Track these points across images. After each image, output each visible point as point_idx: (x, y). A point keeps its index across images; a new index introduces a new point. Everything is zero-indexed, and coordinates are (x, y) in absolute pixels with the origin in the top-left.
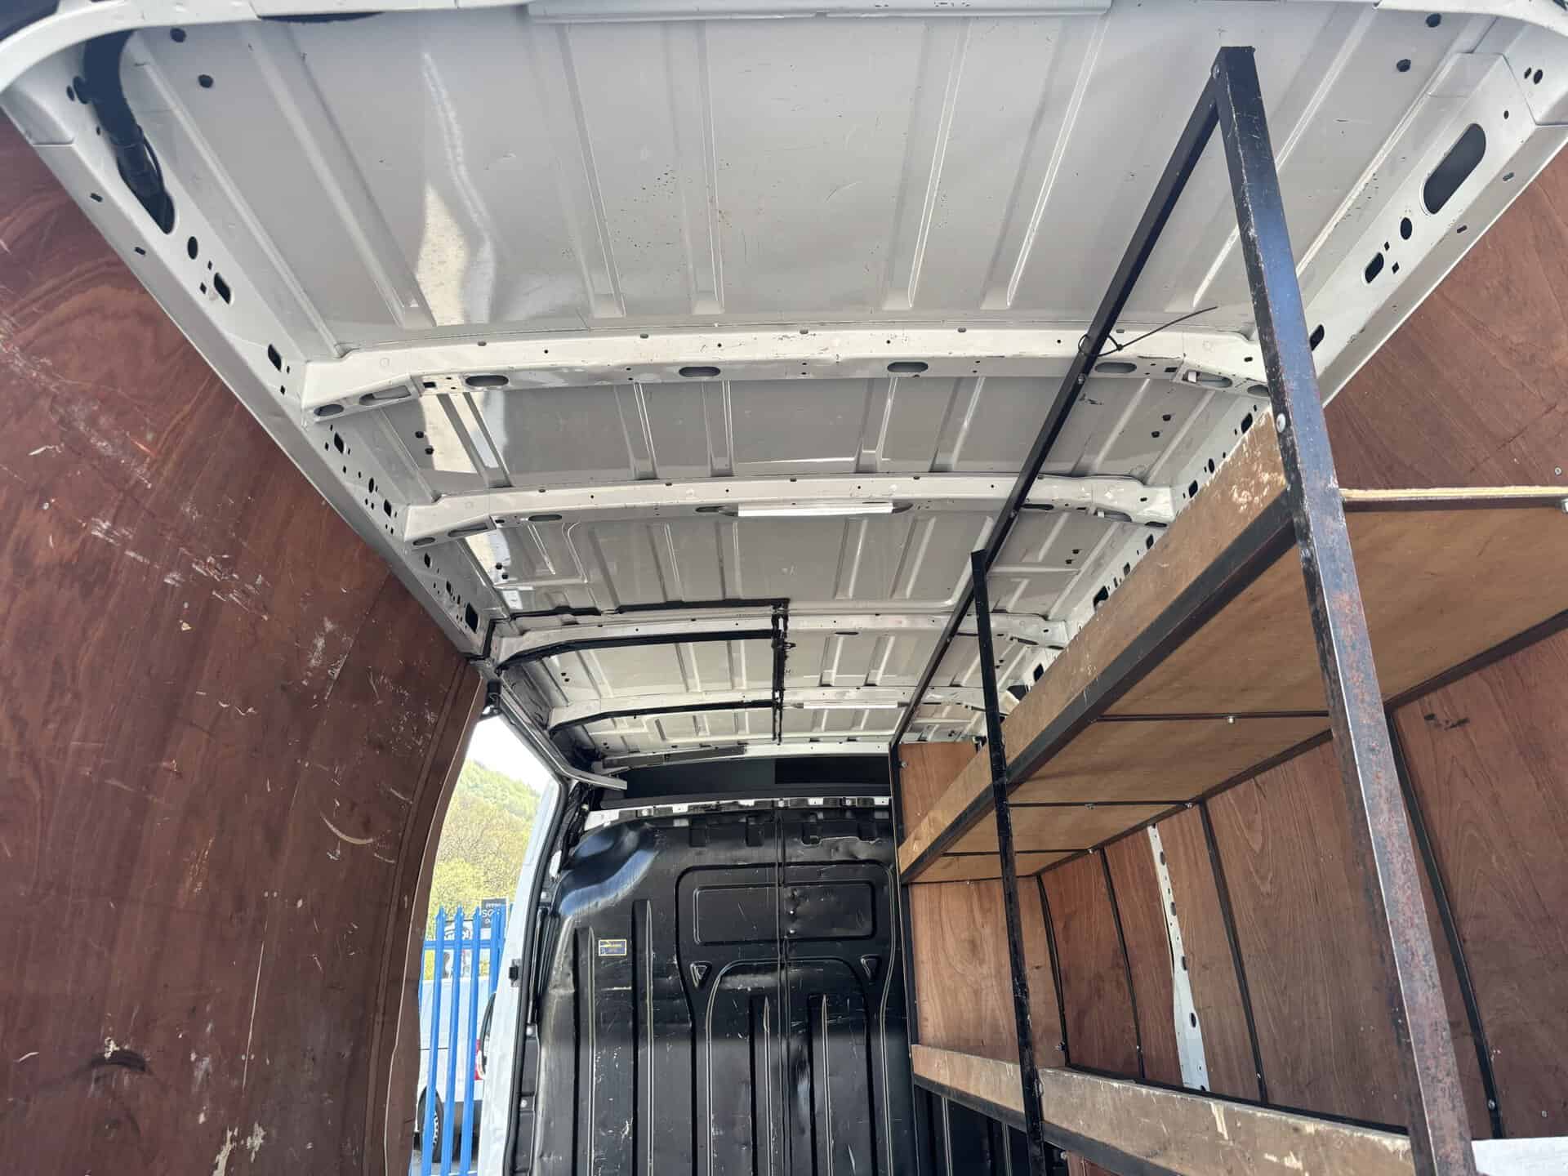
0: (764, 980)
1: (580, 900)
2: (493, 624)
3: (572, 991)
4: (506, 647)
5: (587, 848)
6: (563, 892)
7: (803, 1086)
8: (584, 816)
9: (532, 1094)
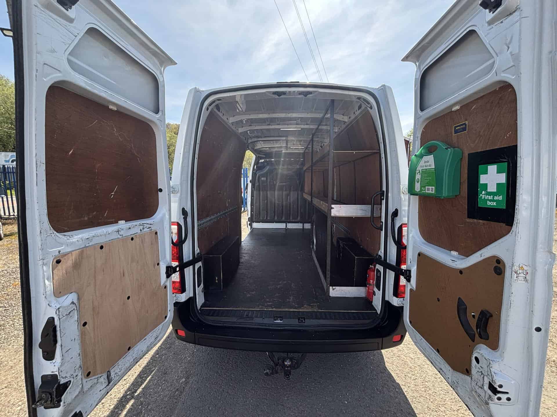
0: (284, 184)
1: (259, 172)
2: (248, 138)
3: (258, 184)
4: (250, 141)
5: (259, 165)
6: (257, 171)
7: (289, 197)
8: (259, 160)
9: (254, 197)
